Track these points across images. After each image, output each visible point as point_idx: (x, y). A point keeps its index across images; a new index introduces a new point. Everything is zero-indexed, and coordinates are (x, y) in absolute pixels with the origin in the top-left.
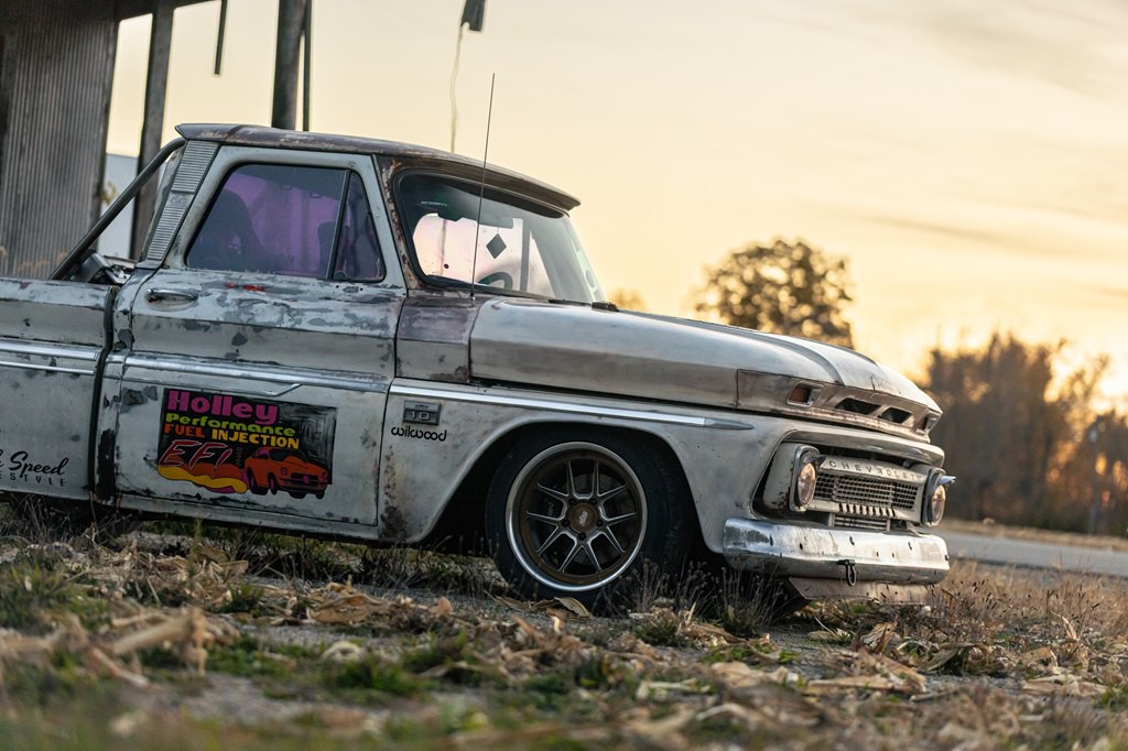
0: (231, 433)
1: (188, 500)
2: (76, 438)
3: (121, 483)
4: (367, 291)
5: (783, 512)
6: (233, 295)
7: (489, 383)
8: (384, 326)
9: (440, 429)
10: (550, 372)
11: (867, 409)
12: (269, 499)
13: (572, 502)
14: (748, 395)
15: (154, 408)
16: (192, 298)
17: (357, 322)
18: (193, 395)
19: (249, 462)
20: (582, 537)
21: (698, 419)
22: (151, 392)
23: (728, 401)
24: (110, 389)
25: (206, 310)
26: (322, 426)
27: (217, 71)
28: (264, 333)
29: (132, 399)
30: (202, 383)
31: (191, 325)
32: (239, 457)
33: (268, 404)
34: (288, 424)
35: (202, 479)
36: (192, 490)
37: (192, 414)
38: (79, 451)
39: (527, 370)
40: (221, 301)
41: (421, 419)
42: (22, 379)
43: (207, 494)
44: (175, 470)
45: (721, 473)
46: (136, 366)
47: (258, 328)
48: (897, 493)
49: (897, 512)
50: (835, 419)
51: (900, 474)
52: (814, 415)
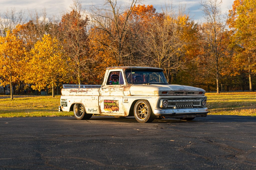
0: (110, 104)
2: (97, 107)
3: (102, 112)
4: (122, 85)
6: (110, 88)
8: (122, 90)
9: (128, 102)
11: (182, 93)
12: (114, 112)
14: (156, 94)
15: (103, 102)
16: (106, 89)
17: (120, 90)
18: (106, 100)
19: (112, 108)
22: (103, 100)
23: (154, 95)
24: (100, 100)
26: (118, 103)
28: (112, 92)
30: (107, 99)
31: (106, 92)
34: (114, 103)
35: (108, 110)
36: (108, 112)
37: (106, 103)
38: (98, 108)
39: (136, 94)
41: (126, 101)
42: (92, 100)
44: (106, 109)
48: (194, 103)
49: (194, 106)
50: (174, 95)
51: (192, 101)
52: (168, 95)
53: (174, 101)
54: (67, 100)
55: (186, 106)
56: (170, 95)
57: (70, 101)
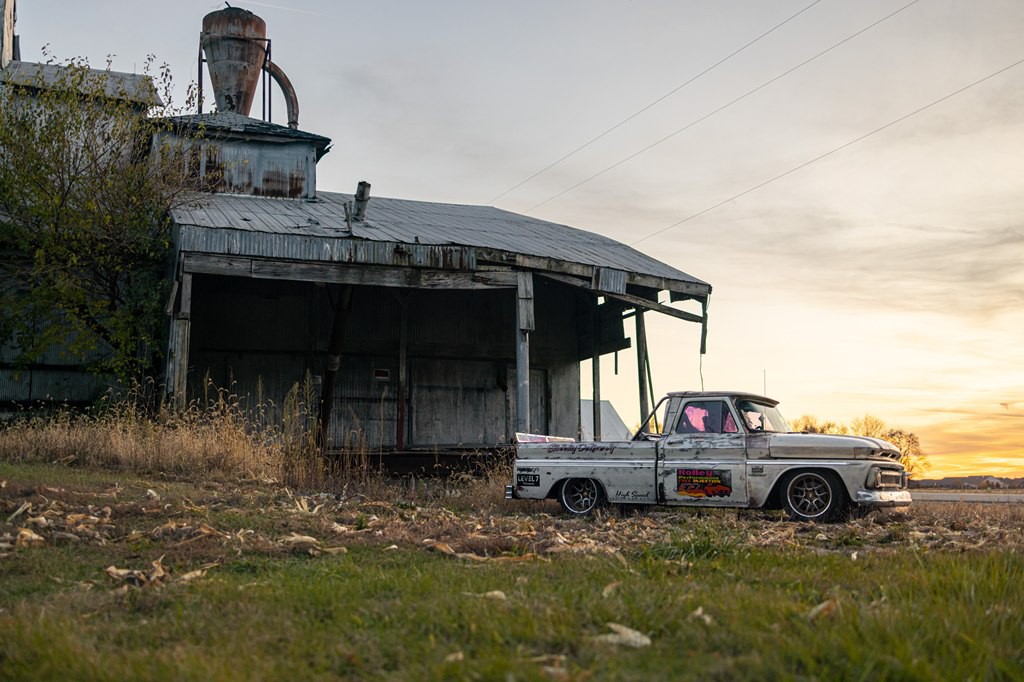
0: (699, 480)
1: (687, 501)
2: (651, 486)
3: (667, 498)
5: (874, 488)
6: (693, 440)
7: (776, 458)
8: (742, 445)
9: (764, 473)
10: (795, 453)
11: (888, 455)
12: (713, 498)
13: (807, 491)
14: (859, 454)
15: (675, 475)
16: (681, 442)
17: (733, 445)
18: (686, 470)
19: (706, 488)
20: (811, 501)
21: (844, 463)
22: (673, 470)
23: (852, 457)
24: (660, 471)
25: (686, 445)
26: (727, 476)
27: (616, 373)
28: (705, 450)
29: (667, 473)
30: (688, 467)
31: (682, 450)
32: (703, 487)
33: (710, 471)
34: (716, 476)
35: (692, 494)
36: (689, 498)
37: (686, 476)
38: (653, 489)
39: (788, 454)
40: (690, 442)
41: (757, 471)
42: (633, 470)
43: (693, 499)
44: (683, 492)
45: (854, 478)
46: (668, 464)
47: (703, 449)
54: (537, 469)
57: (549, 473)
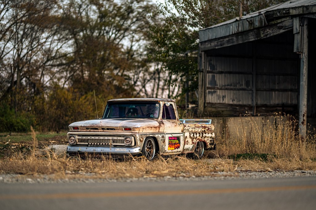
48: (114, 141)
49: (113, 144)
50: (87, 131)
51: (110, 138)
52: (80, 131)
53: (84, 138)
55: (101, 144)
56: (82, 131)
